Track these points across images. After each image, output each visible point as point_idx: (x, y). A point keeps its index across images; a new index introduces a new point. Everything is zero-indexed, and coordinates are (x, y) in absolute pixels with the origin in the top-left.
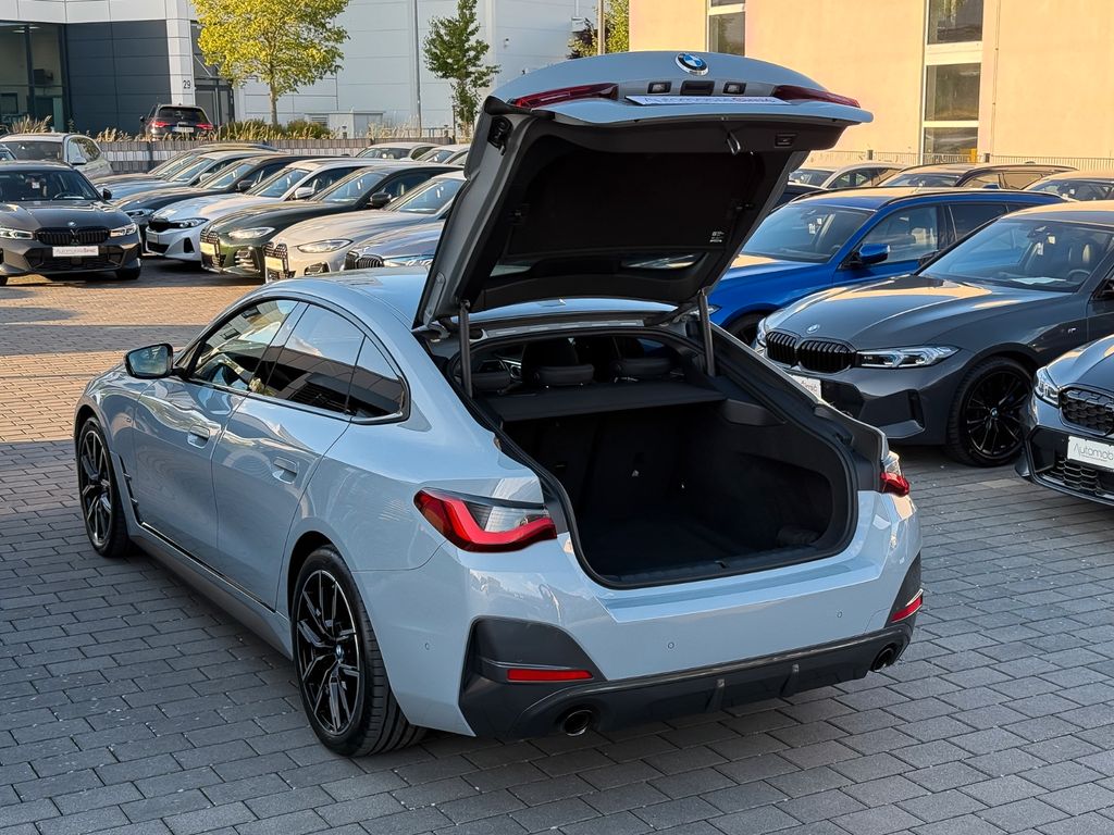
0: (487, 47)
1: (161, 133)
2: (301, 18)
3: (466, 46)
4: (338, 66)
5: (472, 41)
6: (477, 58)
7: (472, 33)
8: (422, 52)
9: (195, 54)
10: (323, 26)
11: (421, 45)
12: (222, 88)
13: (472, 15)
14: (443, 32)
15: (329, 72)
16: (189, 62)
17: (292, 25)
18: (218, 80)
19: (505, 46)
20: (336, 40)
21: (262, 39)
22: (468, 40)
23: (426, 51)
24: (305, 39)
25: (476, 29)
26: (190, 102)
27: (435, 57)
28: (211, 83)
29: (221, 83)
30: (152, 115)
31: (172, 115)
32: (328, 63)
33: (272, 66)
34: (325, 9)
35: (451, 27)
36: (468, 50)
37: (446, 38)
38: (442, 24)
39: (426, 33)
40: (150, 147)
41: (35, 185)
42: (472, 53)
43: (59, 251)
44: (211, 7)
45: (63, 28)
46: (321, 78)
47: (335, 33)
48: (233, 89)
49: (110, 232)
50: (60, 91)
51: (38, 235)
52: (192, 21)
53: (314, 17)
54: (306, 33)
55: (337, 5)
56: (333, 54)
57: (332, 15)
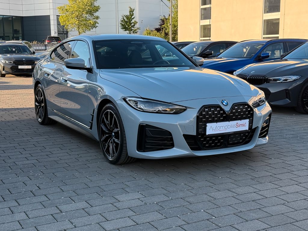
0: (137, 22)
1: (48, 43)
2: (87, 13)
3: (131, 22)
4: (97, 26)
5: (133, 21)
6: (134, 25)
7: (133, 19)
8: (119, 24)
9: (58, 24)
10: (93, 15)
11: (119, 22)
12: (65, 34)
13: (133, 14)
14: (125, 18)
15: (94, 28)
16: (56, 26)
17: (85, 15)
18: (64, 31)
19: (142, 22)
20: (96, 19)
21: (76, 18)
22: (132, 20)
23: (120, 24)
24: (88, 19)
25: (134, 18)
26: (56, 35)
27: (122, 25)
28: (62, 32)
29: (65, 32)
30: (46, 39)
31: (52, 39)
32: (94, 26)
33: (79, 26)
34: (93, 10)
35: (127, 17)
36: (132, 23)
37: (126, 20)
38: (125, 16)
39: (121, 18)
40: (46, 46)
41: (14, 50)
42: (133, 24)
43: (20, 67)
44: (62, 10)
45: (22, 18)
46: (92, 29)
47: (96, 17)
48: (68, 34)
49: (35, 62)
50: (21, 35)
51: (14, 62)
52: (57, 16)
53: (90, 12)
54: (88, 17)
55: (97, 9)
56: (96, 22)
57: (95, 12)
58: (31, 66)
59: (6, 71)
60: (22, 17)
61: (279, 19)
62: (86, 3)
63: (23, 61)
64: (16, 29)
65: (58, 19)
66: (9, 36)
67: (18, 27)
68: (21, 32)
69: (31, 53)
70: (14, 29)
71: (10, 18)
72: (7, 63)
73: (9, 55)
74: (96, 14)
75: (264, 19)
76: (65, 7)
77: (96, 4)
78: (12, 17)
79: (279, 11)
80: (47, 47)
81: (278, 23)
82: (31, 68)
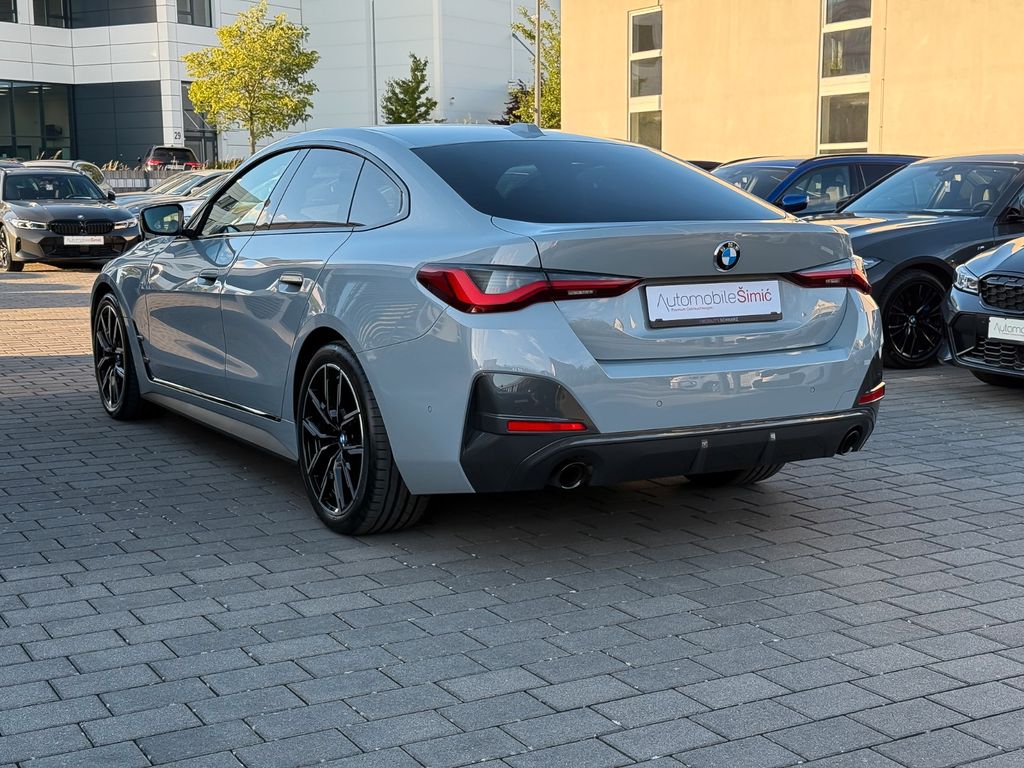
0: (436, 103)
1: (155, 168)
2: (276, 74)
3: (418, 103)
4: (309, 116)
5: (423, 99)
6: (427, 113)
7: (423, 92)
8: (380, 109)
9: (184, 110)
10: (296, 80)
11: (379, 103)
12: (207, 139)
13: (423, 76)
14: (397, 90)
15: (300, 121)
16: (180, 115)
17: (269, 81)
18: (204, 132)
19: (451, 103)
20: (307, 92)
21: (243, 91)
22: (419, 97)
23: (383, 108)
24: (280, 92)
25: (427, 88)
26: (180, 144)
27: (390, 112)
28: (198, 134)
29: (207, 135)
30: (148, 155)
31: (167, 155)
32: (299, 113)
33: (252, 114)
34: (297, 65)
35: (405, 87)
36: (420, 106)
37: (401, 96)
38: (398, 84)
39: (384, 92)
40: (147, 176)
41: (49, 187)
42: (423, 109)
43: (69, 240)
44: (200, 64)
45: (72, 89)
46: (294, 124)
47: (306, 86)
48: (216, 139)
49: (114, 225)
50: (68, 142)
51: (51, 226)
52: (183, 82)
53: (288, 72)
54: (281, 86)
55: (309, 61)
56: (305, 103)
57: (304, 71)
58: (102, 238)
59: (25, 254)
60: (73, 85)
61: (866, 95)
62: (273, 43)
63: (78, 221)
64: (53, 126)
65: (185, 92)
66: (29, 147)
67: (58, 117)
68: (67, 133)
69: (104, 198)
70: (47, 123)
71: (32, 89)
72: (29, 227)
73: (34, 204)
74: (305, 78)
75: (821, 95)
76: (209, 55)
77: (306, 46)
78: (40, 87)
79: (867, 70)
80: (152, 181)
81: (865, 108)
82: (102, 243)
